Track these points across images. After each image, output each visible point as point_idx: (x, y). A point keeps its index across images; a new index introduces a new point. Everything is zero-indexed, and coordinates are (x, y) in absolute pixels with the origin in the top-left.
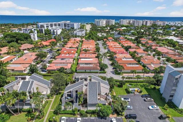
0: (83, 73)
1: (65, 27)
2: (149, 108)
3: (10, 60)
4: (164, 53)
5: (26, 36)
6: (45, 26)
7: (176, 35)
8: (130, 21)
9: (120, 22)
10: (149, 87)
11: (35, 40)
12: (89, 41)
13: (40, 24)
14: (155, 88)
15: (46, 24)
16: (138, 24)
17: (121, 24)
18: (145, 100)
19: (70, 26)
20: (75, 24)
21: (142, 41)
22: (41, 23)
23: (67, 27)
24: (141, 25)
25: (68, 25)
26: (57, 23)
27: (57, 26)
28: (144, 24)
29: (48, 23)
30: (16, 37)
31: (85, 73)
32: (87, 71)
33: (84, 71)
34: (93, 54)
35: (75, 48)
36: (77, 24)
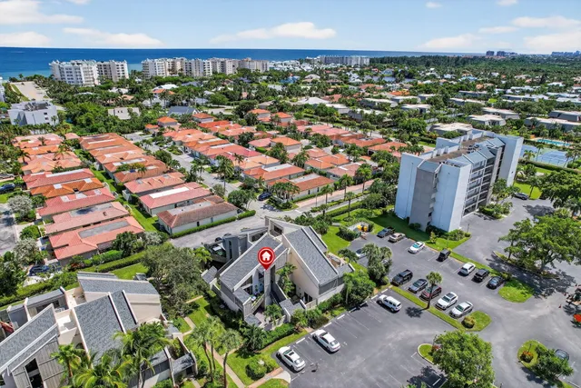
0: (194, 231)
2: (411, 252)
4: (332, 136)
7: (314, 92)
8: (174, 64)
9: (145, 66)
10: (373, 216)
12: (102, 139)
14: (385, 212)
16: (202, 70)
17: (151, 73)
18: (391, 241)
21: (259, 118)
24: (211, 74)
28: (219, 70)
31: (200, 230)
32: (203, 223)
33: (194, 225)
34: (164, 173)
35: (78, 168)
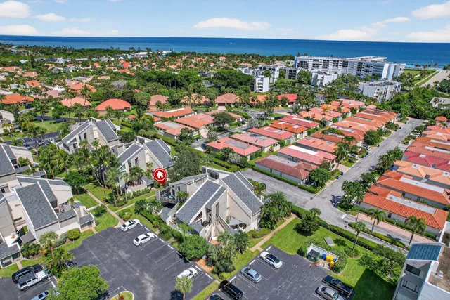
0: (265, 173)
1: (358, 72)
3: (181, 115)
5: (243, 80)
6: (311, 64)
11: (261, 90)
13: (299, 59)
15: (314, 60)
19: (371, 69)
20: (386, 66)
22: (301, 57)
23: (362, 73)
25: (367, 66)
26: (341, 59)
27: (340, 68)
29: (319, 58)
30: (228, 80)
31: (269, 175)
32: (275, 172)
33: (268, 170)
36: (393, 65)
